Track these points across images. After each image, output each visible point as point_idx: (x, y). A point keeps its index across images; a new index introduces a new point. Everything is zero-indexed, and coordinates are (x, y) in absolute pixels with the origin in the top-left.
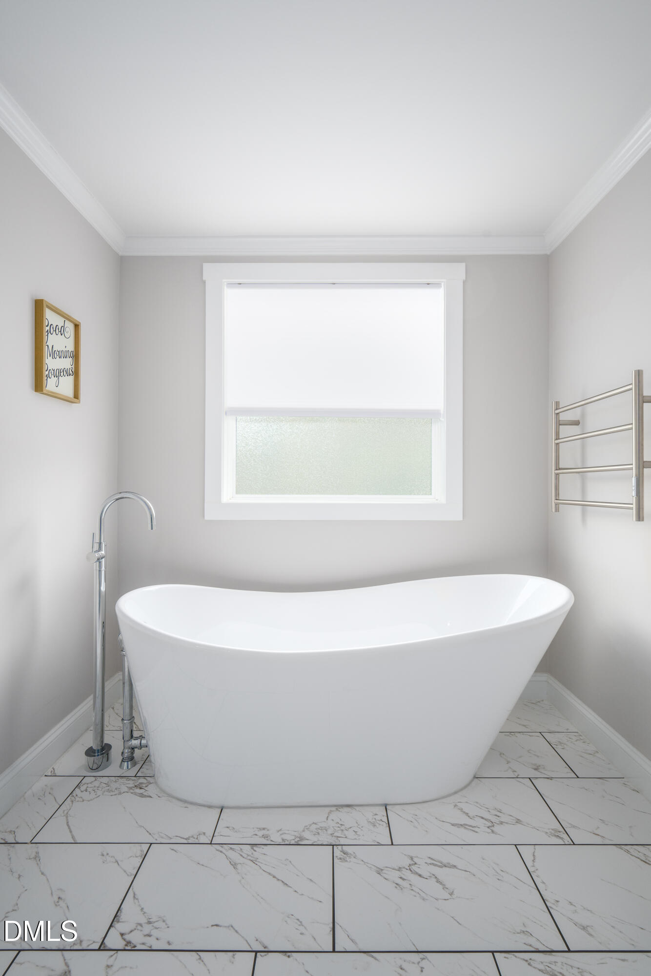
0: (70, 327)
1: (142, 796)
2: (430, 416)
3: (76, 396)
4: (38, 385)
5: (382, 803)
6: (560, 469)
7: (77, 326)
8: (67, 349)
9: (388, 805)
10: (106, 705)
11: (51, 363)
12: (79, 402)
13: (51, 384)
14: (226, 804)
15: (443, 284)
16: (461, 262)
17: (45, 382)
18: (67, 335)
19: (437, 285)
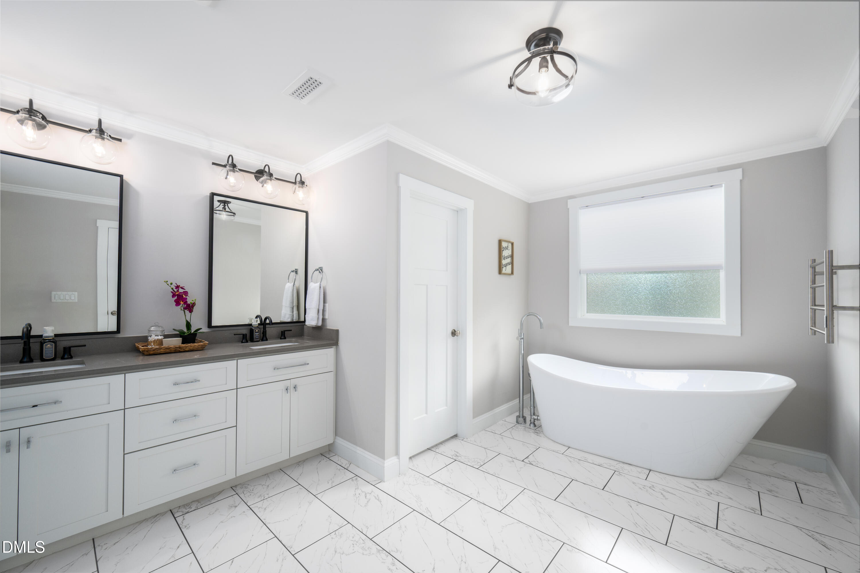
0: (510, 245)
1: (537, 435)
2: (716, 269)
3: (512, 273)
4: (500, 272)
5: (648, 468)
6: (815, 305)
7: (512, 244)
8: (509, 254)
9: (652, 470)
10: (524, 406)
11: (504, 262)
12: (513, 275)
13: (504, 271)
14: (571, 447)
15: (723, 185)
16: (740, 168)
17: (502, 269)
18: (509, 249)
19: (720, 186)
